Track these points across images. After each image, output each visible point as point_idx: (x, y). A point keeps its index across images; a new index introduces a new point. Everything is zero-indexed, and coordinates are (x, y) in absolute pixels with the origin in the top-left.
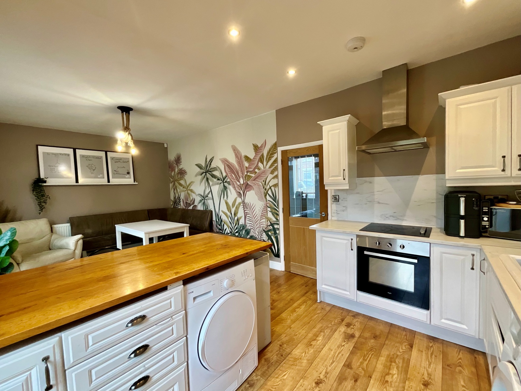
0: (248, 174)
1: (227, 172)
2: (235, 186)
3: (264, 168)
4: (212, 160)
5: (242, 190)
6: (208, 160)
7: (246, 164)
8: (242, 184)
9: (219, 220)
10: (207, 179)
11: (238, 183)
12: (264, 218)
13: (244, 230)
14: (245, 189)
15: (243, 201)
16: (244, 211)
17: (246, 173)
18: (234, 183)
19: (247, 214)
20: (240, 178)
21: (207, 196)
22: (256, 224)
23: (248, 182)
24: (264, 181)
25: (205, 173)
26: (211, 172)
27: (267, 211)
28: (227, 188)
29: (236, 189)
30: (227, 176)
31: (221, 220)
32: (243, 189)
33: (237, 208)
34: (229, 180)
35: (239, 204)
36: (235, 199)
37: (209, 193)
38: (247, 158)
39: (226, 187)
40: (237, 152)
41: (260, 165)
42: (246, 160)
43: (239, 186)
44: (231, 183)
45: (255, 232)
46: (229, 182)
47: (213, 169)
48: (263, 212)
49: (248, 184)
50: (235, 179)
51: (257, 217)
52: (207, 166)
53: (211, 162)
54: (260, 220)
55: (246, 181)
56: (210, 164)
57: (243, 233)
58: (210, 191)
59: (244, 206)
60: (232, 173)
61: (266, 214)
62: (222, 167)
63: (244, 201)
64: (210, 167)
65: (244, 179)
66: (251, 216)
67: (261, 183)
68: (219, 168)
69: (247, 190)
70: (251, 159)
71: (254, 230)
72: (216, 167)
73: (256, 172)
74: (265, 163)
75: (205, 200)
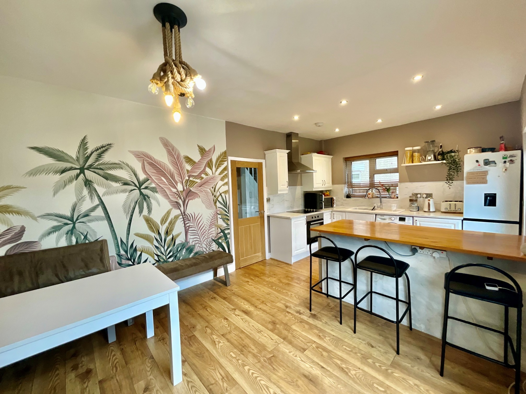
0: (191, 179)
1: (149, 174)
2: (167, 194)
3: (213, 174)
4: (104, 149)
5: (180, 198)
6: (91, 147)
7: (188, 167)
8: (180, 191)
10: (88, 183)
11: (174, 190)
12: (214, 226)
13: (185, 249)
14: (186, 198)
15: (183, 212)
16: (185, 225)
17: (187, 178)
18: (165, 189)
19: (189, 228)
20: (176, 183)
21: (87, 215)
22: (204, 235)
23: (191, 189)
24: (213, 188)
25: (78, 171)
26: (101, 169)
27: (217, 219)
28: (149, 198)
29: (169, 198)
30: (148, 180)
32: (182, 198)
33: (172, 224)
34: (153, 185)
35: (176, 217)
36: (168, 212)
37: (94, 209)
38: (189, 160)
39: (147, 196)
40: (171, 149)
41: (208, 170)
42: (187, 162)
43: (176, 193)
44: (158, 190)
45: (201, 246)
46: (153, 188)
47: (107, 166)
48: (212, 221)
49: (190, 190)
50: (166, 185)
51: (204, 228)
52: (88, 158)
53: (103, 152)
54: (209, 230)
55: (187, 187)
56: (100, 156)
57: (183, 254)
58: (98, 206)
59: (185, 219)
60: (160, 176)
61: (216, 221)
62: (137, 166)
64: (97, 160)
65: (184, 184)
66: (195, 229)
67: (210, 189)
68: (128, 165)
69: (190, 198)
70: (194, 162)
71: (199, 243)
72: (117, 162)
73: (203, 178)
74: (214, 169)
75: (77, 225)
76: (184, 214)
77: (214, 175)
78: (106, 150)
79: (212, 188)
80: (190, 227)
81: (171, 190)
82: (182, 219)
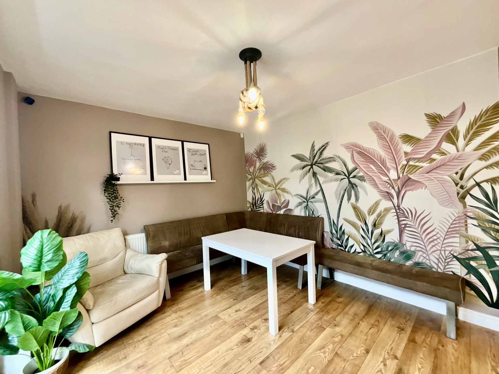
0: (411, 163)
1: (358, 163)
2: (376, 183)
3: (458, 151)
4: (324, 147)
5: (393, 188)
6: (317, 148)
7: (407, 148)
8: (393, 180)
9: (337, 232)
10: (314, 174)
11: (385, 179)
12: (458, 235)
13: (398, 251)
14: (402, 188)
15: (396, 205)
16: (399, 221)
17: (405, 163)
18: (375, 178)
19: (405, 227)
20: (388, 170)
21: (313, 198)
22: (433, 244)
23: (411, 176)
24: (457, 173)
25: (310, 167)
26: (322, 163)
27: (466, 225)
28: (356, 186)
29: (378, 187)
30: (356, 169)
31: (341, 232)
32: (396, 188)
33: (381, 217)
34: (361, 174)
35: (387, 210)
36: (376, 203)
37: (317, 194)
38: (408, 139)
40: (382, 132)
41: (446, 146)
42: (405, 142)
43: (387, 182)
44: (366, 178)
45: (427, 257)
46: (361, 176)
47: (325, 161)
48: (452, 226)
49: (410, 178)
50: (376, 173)
51: (434, 233)
52: (315, 156)
53: (323, 150)
54: (444, 239)
55: (405, 174)
56: (321, 153)
57: (396, 256)
58: (319, 191)
59: (399, 214)
60: (368, 164)
61: (464, 229)
62: (347, 156)
63: (398, 206)
64: (320, 157)
65: (399, 171)
66: (417, 232)
67: (449, 176)
68: (339, 157)
69: (407, 188)
70: (418, 140)
71: (424, 253)
72: (332, 156)
73: (434, 160)
74: (461, 142)
75: (309, 203)
76: (398, 208)
77: (460, 153)
78: (325, 148)
79: (455, 175)
80: (407, 226)
81: (381, 178)
82: (395, 214)
